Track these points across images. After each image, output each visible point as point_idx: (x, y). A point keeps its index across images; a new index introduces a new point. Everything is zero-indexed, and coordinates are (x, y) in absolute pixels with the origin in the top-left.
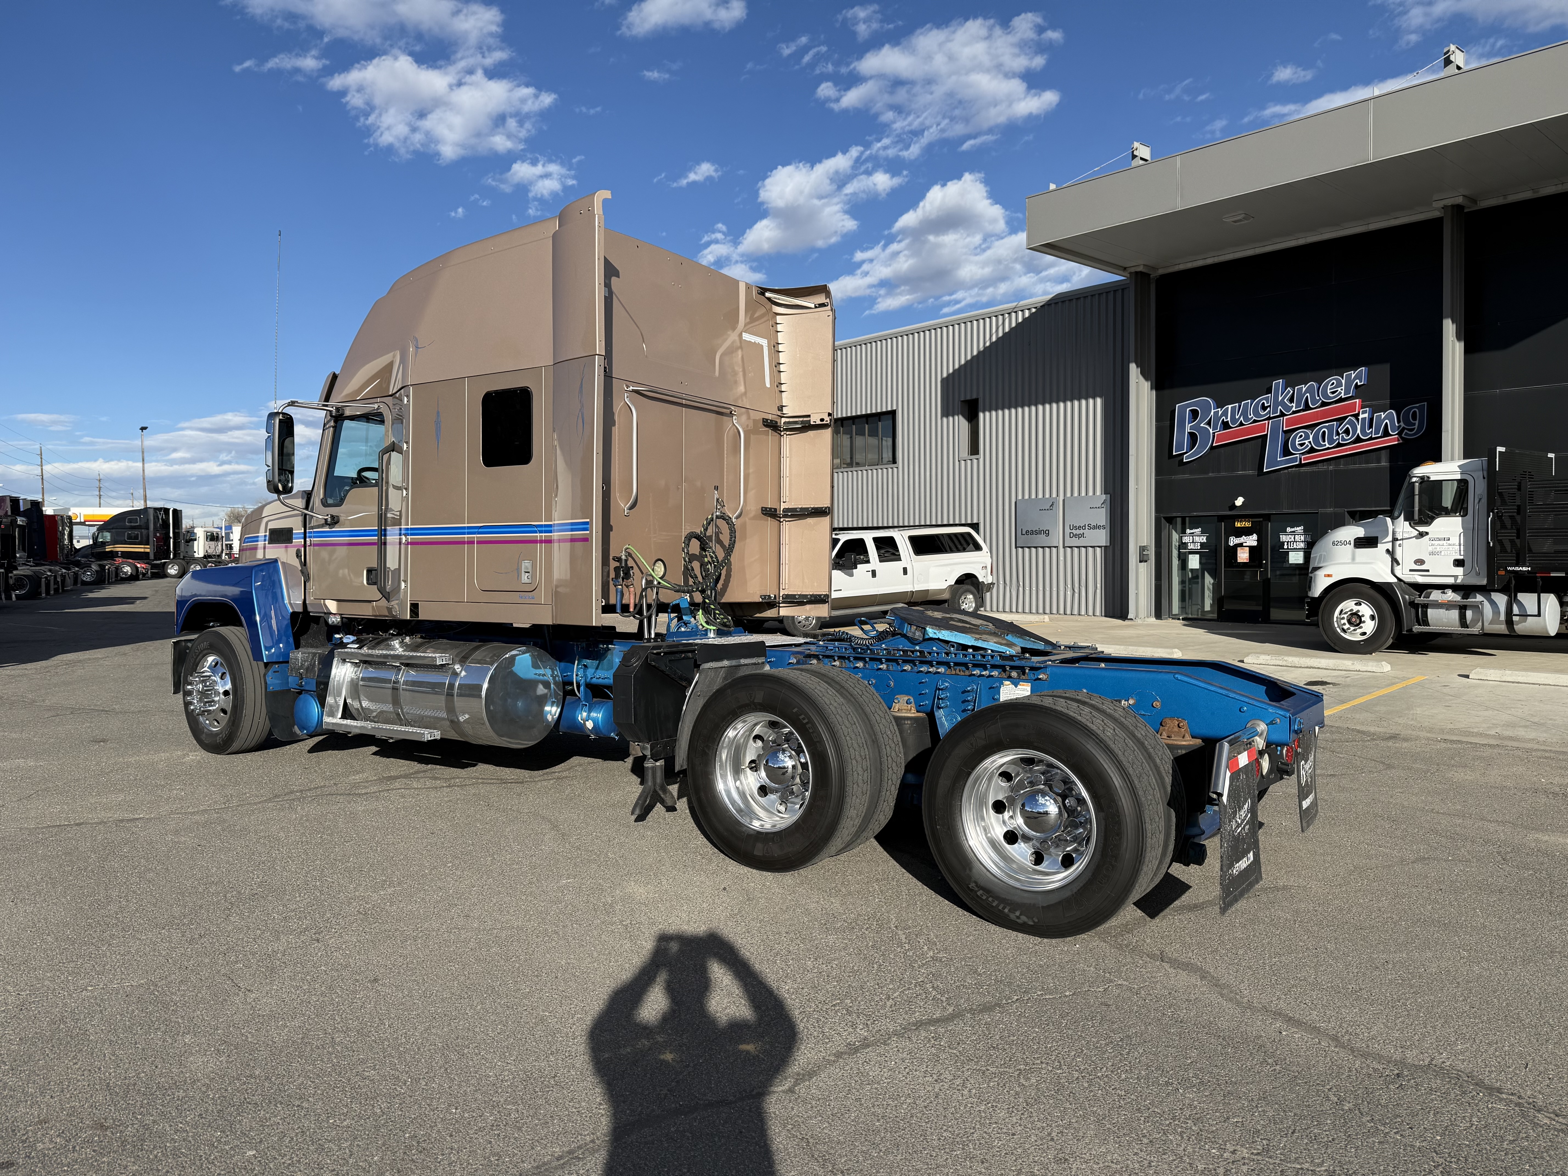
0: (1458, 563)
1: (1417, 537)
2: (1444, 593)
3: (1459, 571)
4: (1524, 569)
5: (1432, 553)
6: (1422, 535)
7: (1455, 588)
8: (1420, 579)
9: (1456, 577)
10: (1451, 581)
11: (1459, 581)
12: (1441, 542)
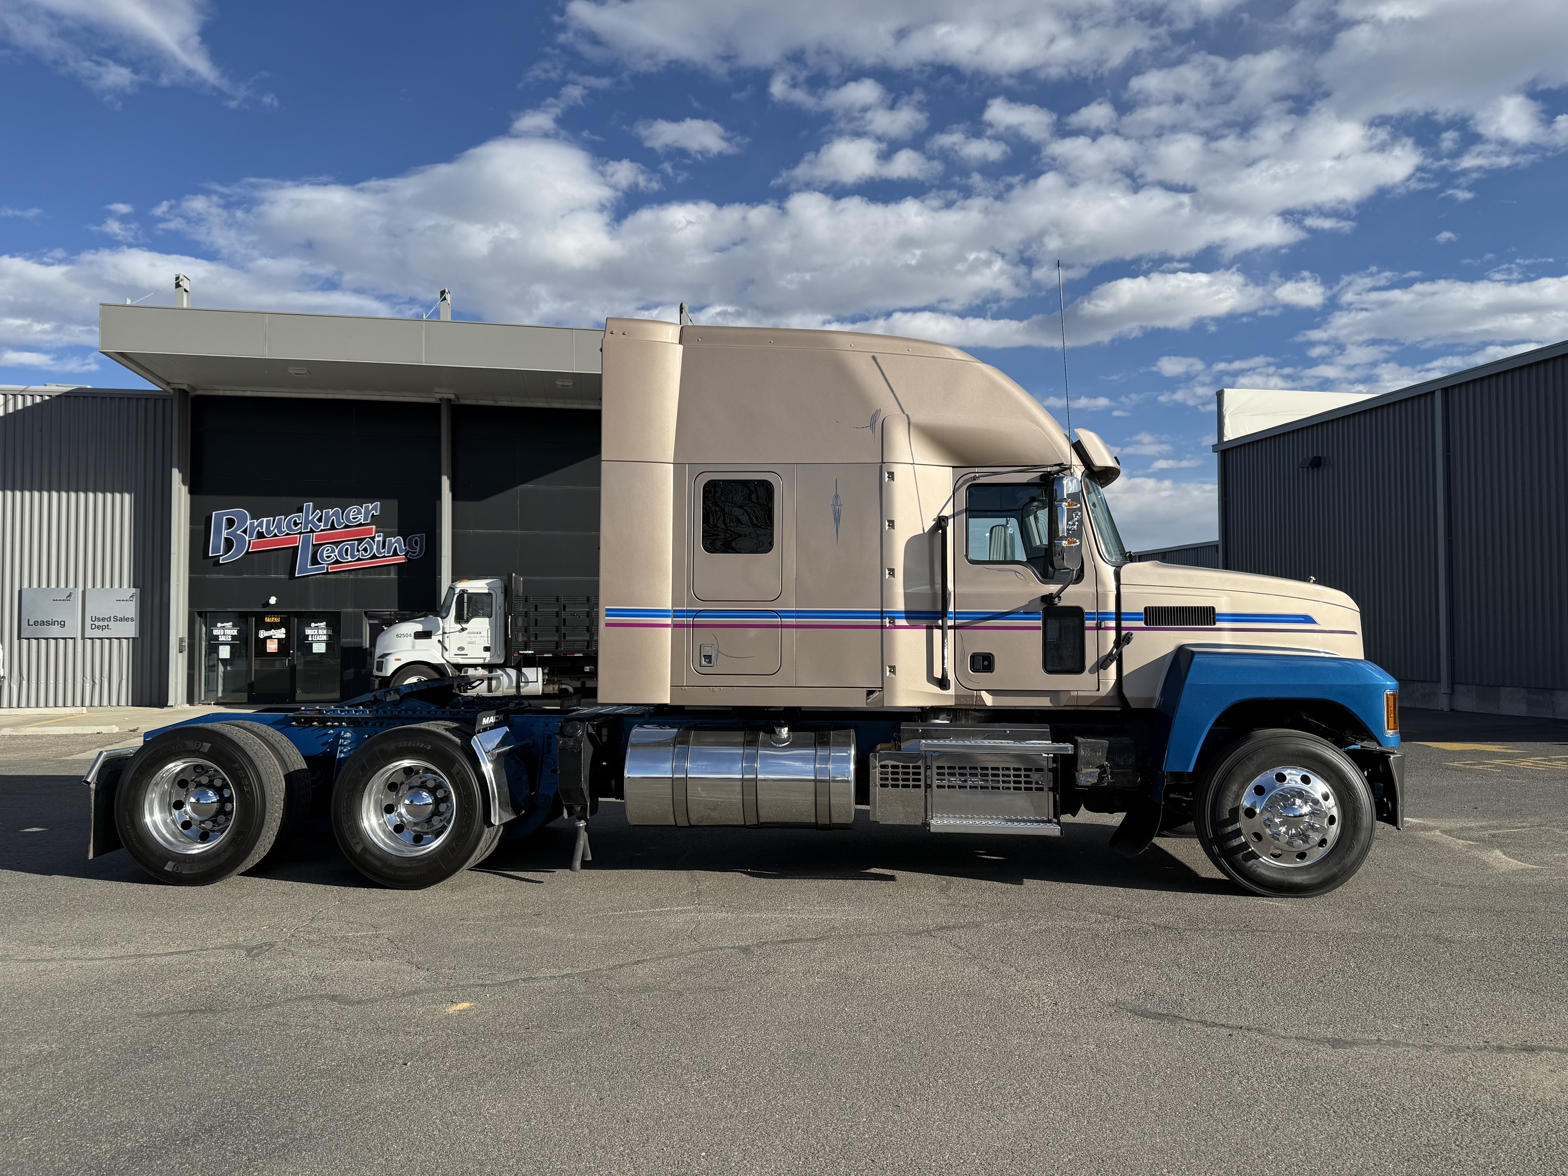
0: (487, 649)
1: (459, 632)
2: (476, 669)
3: (487, 655)
4: (530, 652)
5: (470, 643)
6: (463, 630)
7: (483, 666)
8: (461, 661)
9: (485, 659)
10: (481, 661)
11: (487, 661)
12: (476, 635)
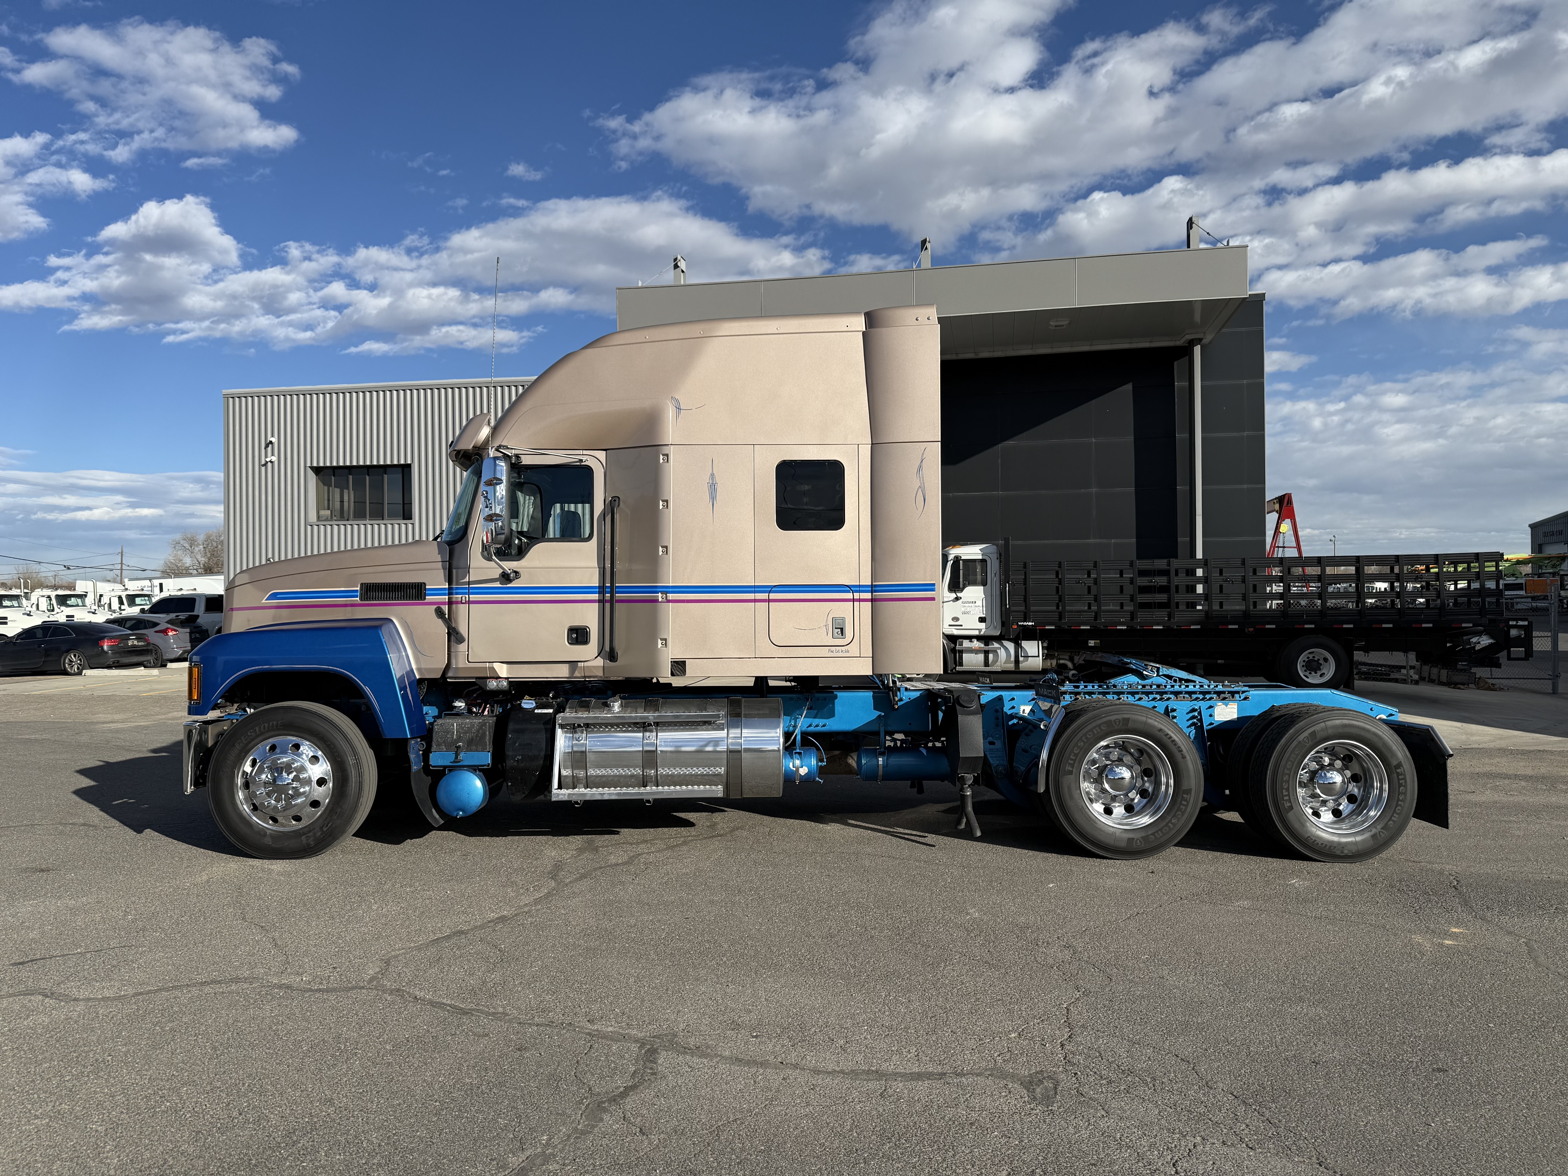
0: (982, 620)
1: (953, 601)
2: (971, 641)
3: (983, 626)
4: (1030, 624)
5: (964, 613)
6: (957, 599)
7: (979, 638)
8: (956, 632)
9: (980, 630)
10: (976, 633)
11: (982, 633)
12: (970, 605)
